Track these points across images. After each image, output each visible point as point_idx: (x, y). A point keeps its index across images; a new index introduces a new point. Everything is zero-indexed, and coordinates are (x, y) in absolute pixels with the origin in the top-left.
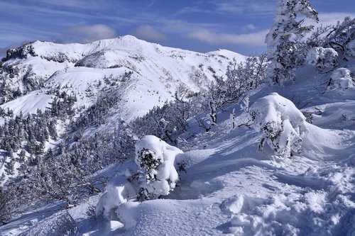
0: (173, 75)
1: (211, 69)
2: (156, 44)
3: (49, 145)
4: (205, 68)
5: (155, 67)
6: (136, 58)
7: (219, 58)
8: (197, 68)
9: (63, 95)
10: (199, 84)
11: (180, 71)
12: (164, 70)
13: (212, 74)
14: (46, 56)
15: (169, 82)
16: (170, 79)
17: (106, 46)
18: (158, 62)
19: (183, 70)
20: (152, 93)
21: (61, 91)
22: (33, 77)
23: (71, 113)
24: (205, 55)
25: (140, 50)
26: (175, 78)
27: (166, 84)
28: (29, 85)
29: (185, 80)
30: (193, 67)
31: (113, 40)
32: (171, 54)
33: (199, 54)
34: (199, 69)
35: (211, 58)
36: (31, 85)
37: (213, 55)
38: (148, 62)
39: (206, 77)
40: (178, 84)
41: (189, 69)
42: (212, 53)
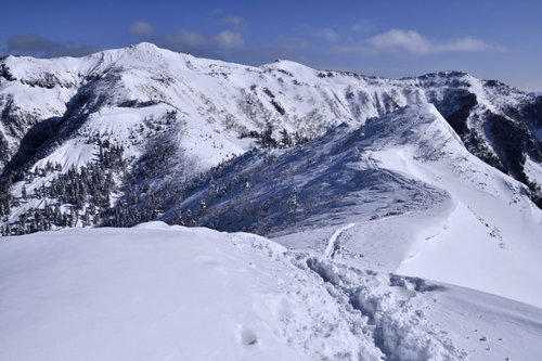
0: (215, 103)
1: (268, 92)
2: (185, 55)
3: (113, 199)
4: (259, 90)
5: (189, 93)
6: (162, 81)
7: (279, 75)
8: (249, 91)
9: (107, 144)
10: (252, 115)
11: (224, 97)
12: (202, 96)
13: (270, 99)
14: (28, 79)
15: (212, 115)
16: (212, 109)
17: (114, 60)
18: (192, 85)
19: (229, 95)
20: (205, 138)
21: (103, 140)
22: (18, 113)
23: (122, 164)
24: (259, 69)
25: (164, 65)
26: (219, 108)
27: (208, 117)
28: (13, 125)
29: (233, 109)
30: (242, 90)
31: (122, 51)
32: (209, 71)
33: (251, 68)
34: (251, 92)
35: (267, 75)
36: (16, 125)
37: (270, 70)
38: (179, 86)
39: (261, 105)
40: (223, 116)
41: (238, 93)
42: (269, 66)
